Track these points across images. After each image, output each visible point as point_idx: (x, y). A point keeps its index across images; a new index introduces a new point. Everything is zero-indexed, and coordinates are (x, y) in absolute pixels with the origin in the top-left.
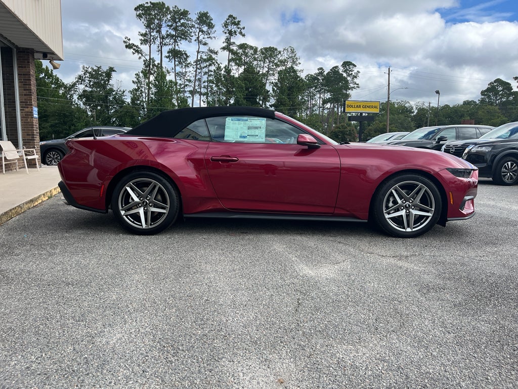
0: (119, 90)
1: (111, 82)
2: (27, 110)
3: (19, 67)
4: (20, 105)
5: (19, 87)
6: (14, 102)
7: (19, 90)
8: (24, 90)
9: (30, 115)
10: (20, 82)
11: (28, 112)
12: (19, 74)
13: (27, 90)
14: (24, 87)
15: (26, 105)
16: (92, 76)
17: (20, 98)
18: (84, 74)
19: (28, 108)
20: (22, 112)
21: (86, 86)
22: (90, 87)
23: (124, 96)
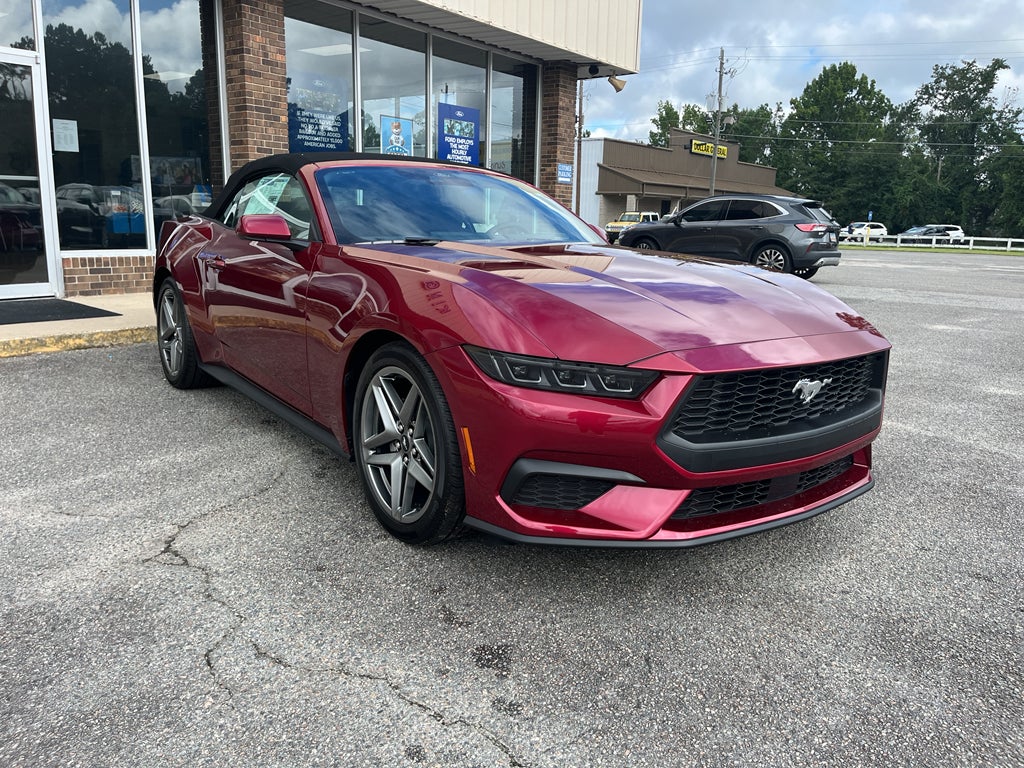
0: (1006, 110)
1: (993, 93)
2: (548, 169)
3: (544, 96)
4: (541, 161)
5: (543, 131)
6: (533, 157)
7: (542, 136)
8: (549, 135)
9: (552, 179)
10: (543, 122)
11: (549, 174)
12: (544, 109)
13: (553, 135)
14: (549, 131)
15: (548, 161)
16: (952, 85)
17: (542, 149)
18: (936, 82)
19: (550, 166)
20: (542, 175)
21: (936, 107)
22: (944, 108)
23: (1017, 122)
